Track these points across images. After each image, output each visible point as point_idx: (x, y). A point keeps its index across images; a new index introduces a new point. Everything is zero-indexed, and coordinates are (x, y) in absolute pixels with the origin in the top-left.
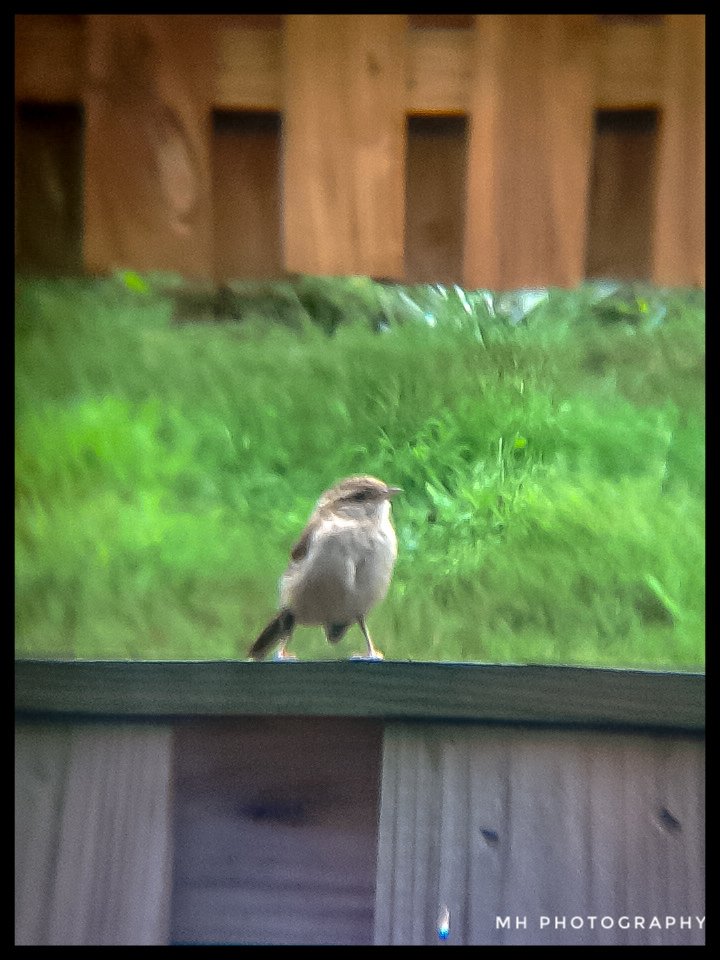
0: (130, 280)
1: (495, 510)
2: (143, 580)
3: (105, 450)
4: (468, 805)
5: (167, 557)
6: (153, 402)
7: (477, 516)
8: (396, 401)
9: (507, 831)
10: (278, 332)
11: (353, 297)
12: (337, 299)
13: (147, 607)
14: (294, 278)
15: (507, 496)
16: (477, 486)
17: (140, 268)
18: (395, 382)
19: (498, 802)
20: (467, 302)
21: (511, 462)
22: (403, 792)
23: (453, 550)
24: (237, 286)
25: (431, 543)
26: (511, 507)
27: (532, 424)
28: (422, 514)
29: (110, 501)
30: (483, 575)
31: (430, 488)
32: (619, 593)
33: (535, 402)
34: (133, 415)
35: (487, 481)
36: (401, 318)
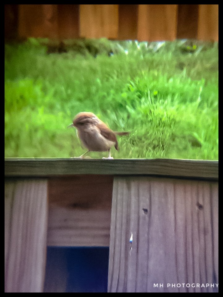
0: (33, 40)
1: (149, 114)
2: (39, 135)
3: (26, 95)
4: (139, 201)
5: (46, 127)
6: (40, 79)
7: (143, 116)
8: (115, 78)
9: (150, 209)
10: (79, 56)
11: (101, 45)
12: (97, 46)
13: (41, 143)
14: (83, 39)
15: (152, 110)
16: (142, 106)
17: (36, 37)
18: (116, 72)
19: (148, 200)
20: (139, 46)
21: (153, 99)
22: (119, 196)
23: (135, 128)
24: (66, 42)
25: (128, 126)
26: (154, 113)
27: (160, 86)
28: (125, 115)
29: (28, 110)
30: (145, 135)
31: (127, 107)
32: (184, 137)
33: (161, 79)
34: (35, 83)
35: (146, 105)
36: (117, 52)
